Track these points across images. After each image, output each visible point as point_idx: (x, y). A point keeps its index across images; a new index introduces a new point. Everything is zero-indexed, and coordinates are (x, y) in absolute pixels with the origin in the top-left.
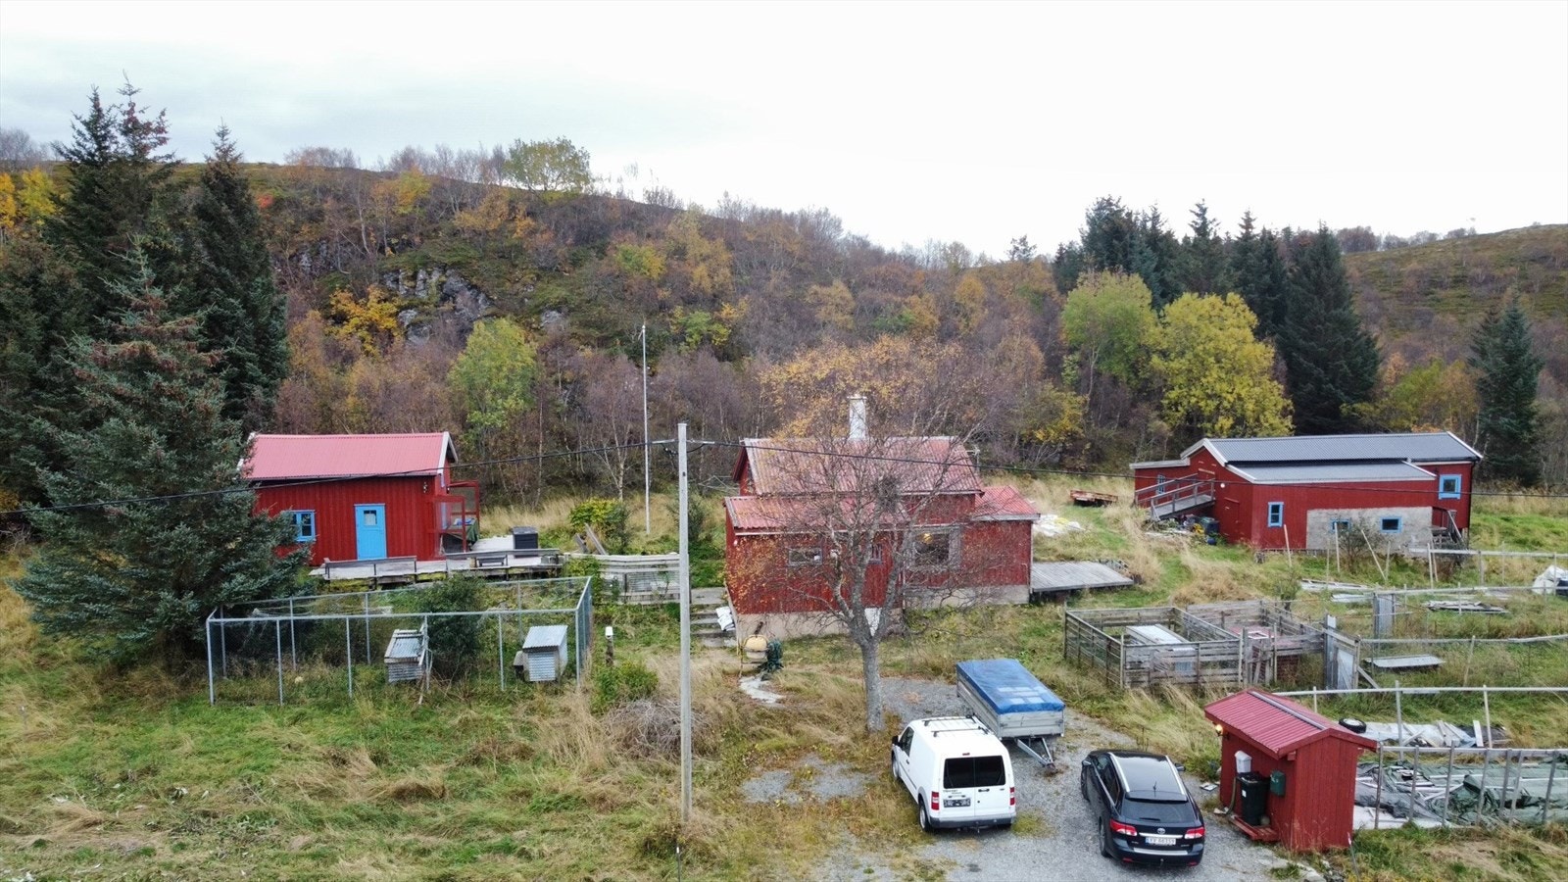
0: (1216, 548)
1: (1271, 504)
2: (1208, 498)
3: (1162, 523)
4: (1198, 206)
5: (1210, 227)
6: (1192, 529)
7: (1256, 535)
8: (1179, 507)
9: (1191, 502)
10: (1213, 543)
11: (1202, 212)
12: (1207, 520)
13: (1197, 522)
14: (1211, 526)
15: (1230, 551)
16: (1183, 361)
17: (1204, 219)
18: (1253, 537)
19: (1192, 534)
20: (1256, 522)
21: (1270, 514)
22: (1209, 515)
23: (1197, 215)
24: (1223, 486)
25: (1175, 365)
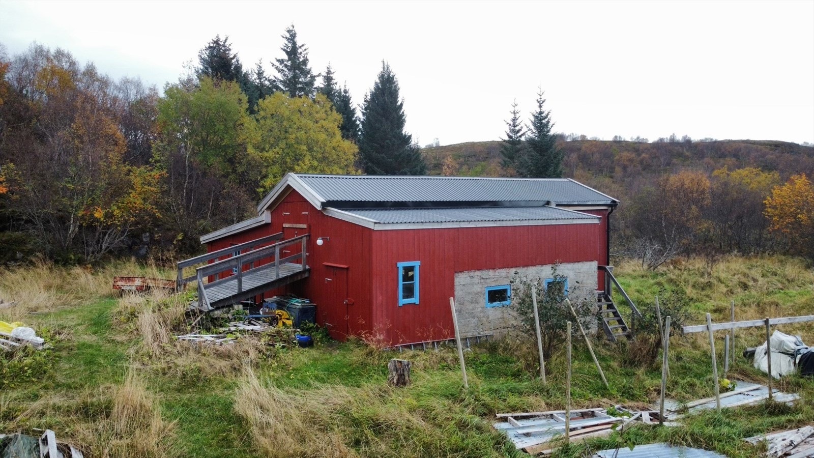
0: (314, 353)
1: (401, 265)
2: (298, 267)
3: (218, 313)
4: (288, 31)
5: (299, 51)
6: (273, 321)
7: (380, 323)
8: (249, 283)
9: (268, 275)
10: (307, 344)
11: (292, 37)
12: (297, 303)
13: (280, 306)
14: (304, 312)
15: (336, 356)
16: (277, 149)
17: (294, 44)
18: (377, 326)
19: (272, 330)
20: (379, 299)
21: (401, 283)
22: (300, 295)
23: (288, 39)
24: (320, 242)
25: (270, 154)
